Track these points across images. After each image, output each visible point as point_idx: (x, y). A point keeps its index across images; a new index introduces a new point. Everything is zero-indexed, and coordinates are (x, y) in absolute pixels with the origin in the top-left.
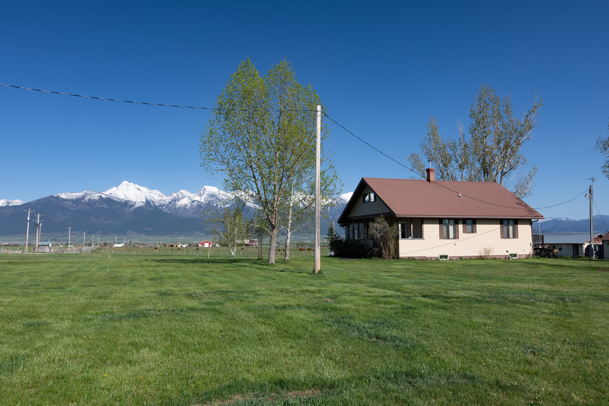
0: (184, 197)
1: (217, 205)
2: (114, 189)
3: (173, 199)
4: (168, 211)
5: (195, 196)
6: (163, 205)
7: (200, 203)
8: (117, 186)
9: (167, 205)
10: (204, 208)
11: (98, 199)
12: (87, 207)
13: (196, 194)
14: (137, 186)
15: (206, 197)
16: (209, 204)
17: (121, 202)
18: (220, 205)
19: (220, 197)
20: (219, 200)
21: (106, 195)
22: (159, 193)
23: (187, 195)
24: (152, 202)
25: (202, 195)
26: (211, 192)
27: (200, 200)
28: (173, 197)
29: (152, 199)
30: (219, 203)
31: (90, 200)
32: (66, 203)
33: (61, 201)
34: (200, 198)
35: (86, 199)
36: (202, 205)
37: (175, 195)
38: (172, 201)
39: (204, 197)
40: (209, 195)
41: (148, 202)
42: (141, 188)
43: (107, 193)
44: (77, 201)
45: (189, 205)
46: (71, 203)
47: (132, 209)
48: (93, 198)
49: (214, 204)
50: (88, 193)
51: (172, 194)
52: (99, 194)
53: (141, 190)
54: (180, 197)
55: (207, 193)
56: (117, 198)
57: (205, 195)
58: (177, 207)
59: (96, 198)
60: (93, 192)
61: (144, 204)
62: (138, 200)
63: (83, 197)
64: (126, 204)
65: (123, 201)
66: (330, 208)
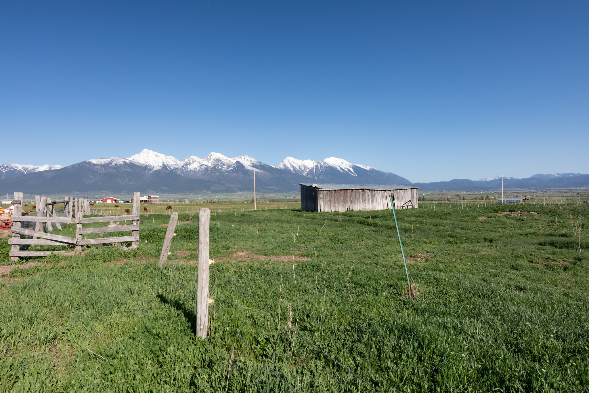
0: (194, 162)
1: (222, 168)
2: (137, 155)
4: (181, 174)
5: (204, 161)
6: (177, 168)
7: (207, 167)
8: (139, 153)
9: (180, 168)
10: (210, 171)
12: (114, 170)
13: (204, 159)
14: (155, 153)
15: (212, 162)
16: (214, 168)
17: (142, 166)
18: (225, 168)
19: (224, 162)
20: (223, 164)
21: (129, 160)
22: (173, 158)
23: (197, 160)
24: (168, 166)
25: (209, 160)
26: (216, 158)
27: (208, 164)
28: (185, 162)
29: (168, 164)
31: (116, 164)
32: (96, 167)
33: (92, 166)
34: (208, 162)
35: (113, 164)
36: (209, 168)
37: (187, 160)
38: (184, 165)
40: (214, 160)
41: (164, 167)
42: (159, 154)
44: (105, 166)
45: (198, 169)
46: (100, 168)
47: (151, 172)
48: (119, 163)
49: (219, 168)
50: (115, 159)
51: (184, 160)
52: (124, 160)
53: (159, 156)
54: (191, 162)
55: (213, 158)
56: (139, 163)
57: (211, 160)
58: (188, 170)
59: (121, 163)
60: (119, 158)
61: (160, 168)
62: (156, 165)
63: (111, 162)
64: (146, 168)
65: (144, 166)
66: (315, 170)
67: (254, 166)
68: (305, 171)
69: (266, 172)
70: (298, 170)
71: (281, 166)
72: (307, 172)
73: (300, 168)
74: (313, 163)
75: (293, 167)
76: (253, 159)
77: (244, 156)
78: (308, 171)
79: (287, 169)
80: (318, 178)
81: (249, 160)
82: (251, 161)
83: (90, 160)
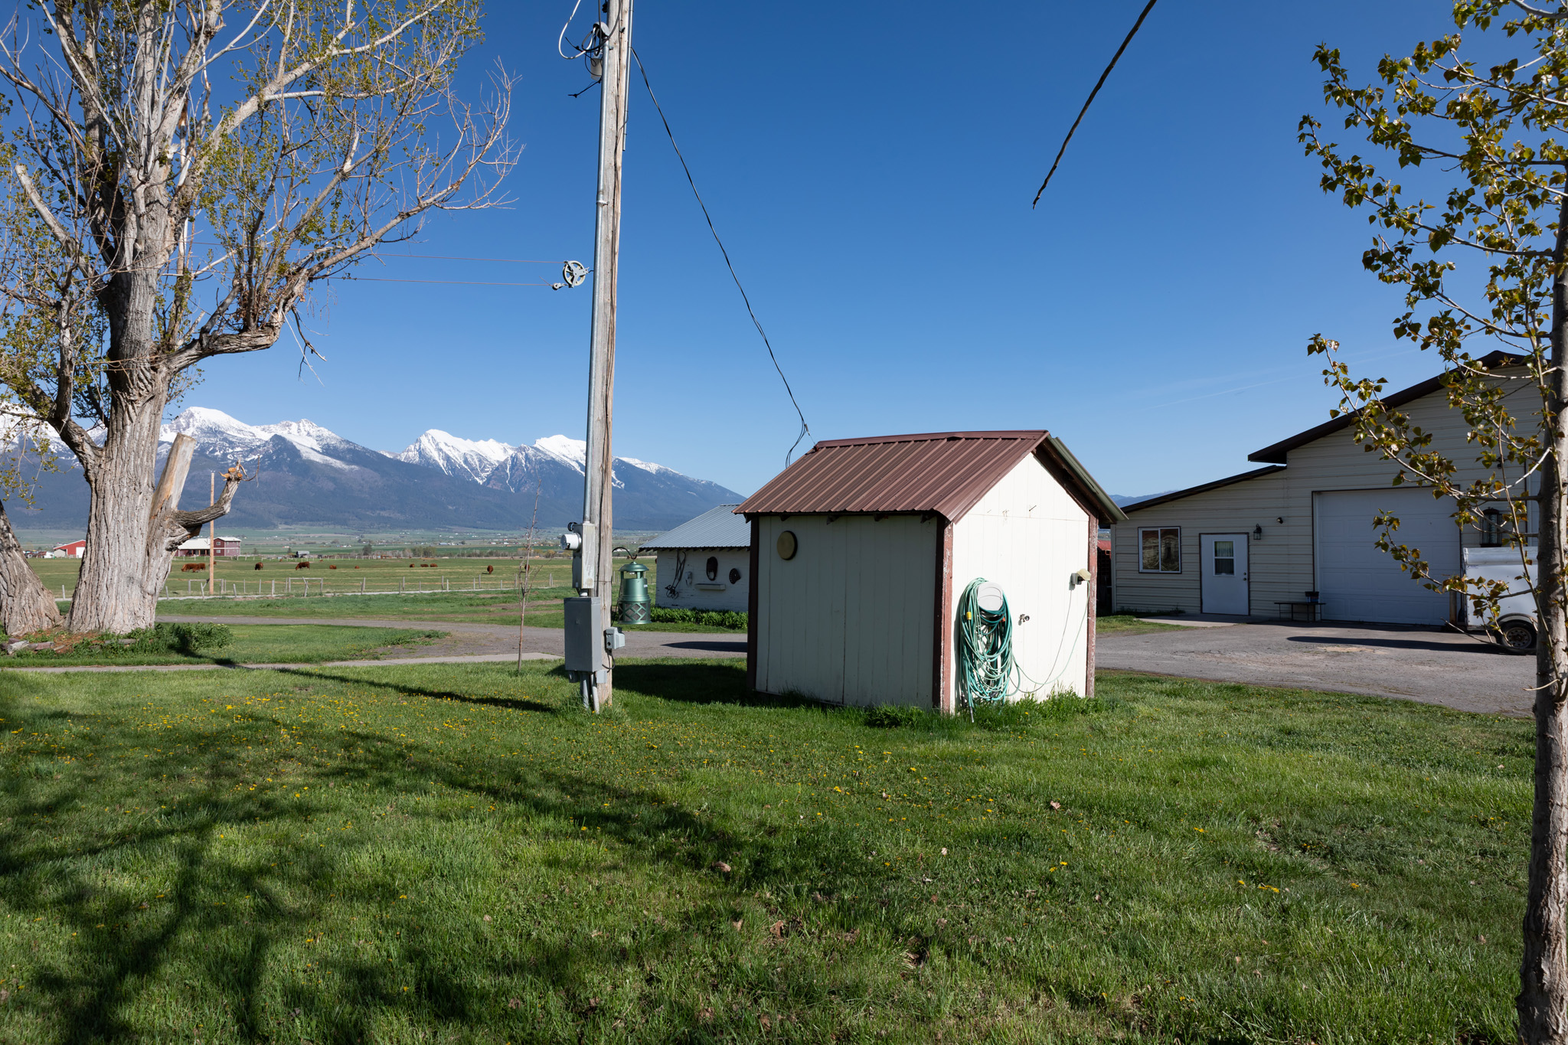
1: (225, 455)
15: (193, 435)
16: (201, 452)
18: (235, 454)
19: (234, 437)
20: (231, 443)
26: (207, 424)
30: (230, 450)
40: (202, 429)
49: (217, 453)
55: (196, 424)
57: (192, 430)
66: (511, 469)
67: (328, 450)
68: (483, 470)
69: (367, 470)
70: (462, 468)
71: (410, 455)
72: (485, 474)
73: (466, 461)
74: (505, 451)
75: (448, 458)
76: (326, 432)
77: (298, 422)
78: (489, 470)
79: (429, 463)
80: (518, 490)
81: (314, 434)
82: (319, 438)
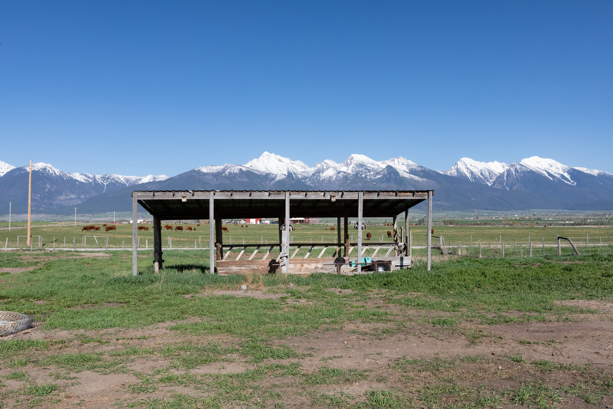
0: (329, 168)
1: (366, 176)
2: (255, 160)
3: (317, 170)
4: (311, 185)
5: (342, 166)
6: (306, 177)
7: (346, 174)
8: (258, 157)
9: (310, 177)
10: (351, 180)
11: (238, 172)
12: (227, 181)
13: (342, 164)
14: (279, 157)
15: (353, 167)
16: (356, 175)
17: (262, 175)
18: (370, 176)
19: (370, 167)
20: (369, 170)
21: (246, 167)
22: (301, 164)
23: (333, 166)
24: (295, 174)
25: (349, 165)
26: (359, 162)
27: (347, 170)
28: (317, 168)
29: (294, 171)
30: (369, 174)
31: (230, 173)
32: (207, 177)
33: (202, 175)
34: (347, 168)
35: (227, 173)
36: (349, 176)
37: (319, 165)
38: (316, 172)
39: (352, 167)
40: (356, 164)
41: (290, 175)
42: (283, 159)
43: (248, 165)
44: (217, 175)
45: (334, 177)
46: (211, 177)
47: (272, 182)
48: (233, 171)
49: (363, 175)
50: (228, 166)
51: (316, 165)
52: (239, 167)
53: (283, 161)
54: (325, 167)
55: (355, 162)
56: (257, 171)
57: (352, 165)
58: (321, 179)
59: (236, 171)
60: (234, 165)
61: (285, 177)
62: (280, 172)
63: (224, 170)
64: (267, 177)
65: (264, 174)
66: (507, 177)
67: (412, 172)
68: (491, 178)
69: (431, 181)
70: (479, 177)
71: (452, 172)
72: (492, 180)
73: (482, 174)
74: (503, 167)
75: (472, 173)
76: (411, 162)
77: (398, 158)
78: (494, 178)
79: (462, 176)
80: (510, 188)
81: (405, 164)
82: (408, 166)
83: (200, 168)
